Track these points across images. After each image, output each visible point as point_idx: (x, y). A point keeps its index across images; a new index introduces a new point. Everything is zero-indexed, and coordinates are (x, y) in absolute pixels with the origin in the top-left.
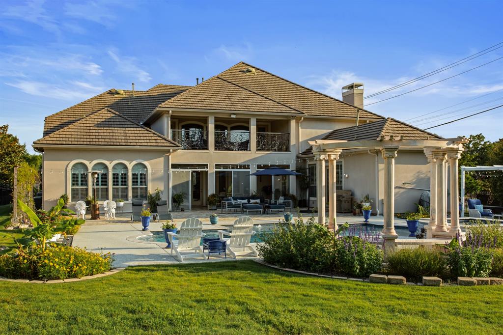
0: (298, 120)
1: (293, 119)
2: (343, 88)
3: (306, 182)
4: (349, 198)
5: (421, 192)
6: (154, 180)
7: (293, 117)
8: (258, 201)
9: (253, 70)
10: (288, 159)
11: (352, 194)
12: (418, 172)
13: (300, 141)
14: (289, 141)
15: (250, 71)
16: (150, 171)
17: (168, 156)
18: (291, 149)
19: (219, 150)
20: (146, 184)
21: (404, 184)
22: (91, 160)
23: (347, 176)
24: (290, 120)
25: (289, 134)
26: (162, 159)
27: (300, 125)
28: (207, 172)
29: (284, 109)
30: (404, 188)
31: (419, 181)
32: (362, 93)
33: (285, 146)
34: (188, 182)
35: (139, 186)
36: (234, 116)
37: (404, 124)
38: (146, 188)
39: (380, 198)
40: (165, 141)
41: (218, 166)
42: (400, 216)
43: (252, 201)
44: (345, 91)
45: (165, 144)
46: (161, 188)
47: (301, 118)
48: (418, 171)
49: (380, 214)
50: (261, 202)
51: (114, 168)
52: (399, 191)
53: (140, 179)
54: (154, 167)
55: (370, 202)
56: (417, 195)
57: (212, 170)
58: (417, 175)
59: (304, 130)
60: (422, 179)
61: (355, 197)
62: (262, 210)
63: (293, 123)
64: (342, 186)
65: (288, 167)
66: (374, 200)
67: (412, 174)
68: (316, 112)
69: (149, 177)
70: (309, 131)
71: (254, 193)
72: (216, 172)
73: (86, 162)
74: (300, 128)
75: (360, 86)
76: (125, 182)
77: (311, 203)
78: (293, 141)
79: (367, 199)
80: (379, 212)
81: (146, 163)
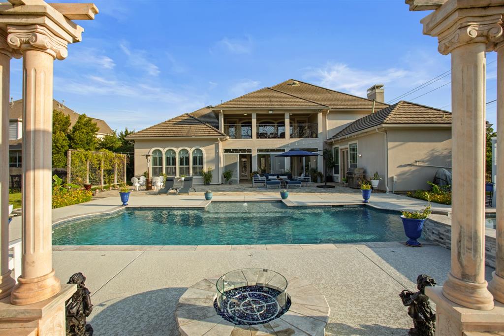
0: (324, 113)
1: (320, 112)
2: (368, 91)
3: (332, 162)
4: (362, 175)
5: (437, 169)
6: (208, 162)
7: (320, 111)
8: (286, 177)
9: (298, 83)
10: (316, 144)
11: (365, 172)
12: (433, 150)
13: (327, 129)
14: (317, 129)
15: (295, 84)
16: (205, 156)
17: (218, 143)
18: (319, 136)
19: (261, 138)
20: (202, 164)
21: (416, 161)
22: (164, 148)
23: (360, 155)
24: (317, 113)
25: (317, 124)
26: (214, 145)
27: (327, 117)
28: (251, 156)
29: (313, 104)
30: (416, 166)
31: (433, 159)
32: (383, 92)
33: (314, 134)
34: (236, 163)
35: (198, 166)
36: (271, 112)
37: (417, 105)
38: (202, 167)
39: (390, 176)
40: (215, 132)
41: (260, 150)
42: (410, 195)
43: (280, 177)
44: (368, 92)
45: (215, 135)
46: (213, 167)
47: (327, 111)
48: (433, 148)
49: (389, 191)
50: (289, 178)
51: (180, 152)
52: (411, 170)
53: (198, 160)
54: (207, 152)
55: (379, 179)
56: (432, 172)
57: (255, 154)
58: (431, 152)
59: (331, 121)
60: (437, 157)
61: (367, 175)
62: (280, 185)
63: (320, 116)
64: (357, 165)
65: (316, 150)
66: (384, 178)
67: (425, 152)
68: (340, 106)
69: (205, 160)
70: (335, 121)
71: (287, 171)
72: (258, 155)
73: (161, 149)
74: (327, 120)
75: (381, 86)
76: (187, 163)
77: (335, 178)
78: (320, 130)
79: (376, 176)
80: (388, 189)
81: (201, 149)
